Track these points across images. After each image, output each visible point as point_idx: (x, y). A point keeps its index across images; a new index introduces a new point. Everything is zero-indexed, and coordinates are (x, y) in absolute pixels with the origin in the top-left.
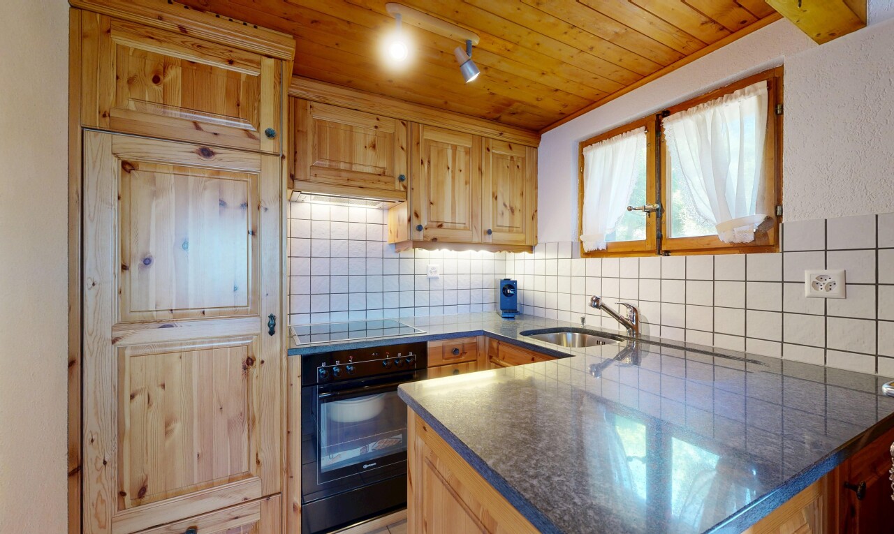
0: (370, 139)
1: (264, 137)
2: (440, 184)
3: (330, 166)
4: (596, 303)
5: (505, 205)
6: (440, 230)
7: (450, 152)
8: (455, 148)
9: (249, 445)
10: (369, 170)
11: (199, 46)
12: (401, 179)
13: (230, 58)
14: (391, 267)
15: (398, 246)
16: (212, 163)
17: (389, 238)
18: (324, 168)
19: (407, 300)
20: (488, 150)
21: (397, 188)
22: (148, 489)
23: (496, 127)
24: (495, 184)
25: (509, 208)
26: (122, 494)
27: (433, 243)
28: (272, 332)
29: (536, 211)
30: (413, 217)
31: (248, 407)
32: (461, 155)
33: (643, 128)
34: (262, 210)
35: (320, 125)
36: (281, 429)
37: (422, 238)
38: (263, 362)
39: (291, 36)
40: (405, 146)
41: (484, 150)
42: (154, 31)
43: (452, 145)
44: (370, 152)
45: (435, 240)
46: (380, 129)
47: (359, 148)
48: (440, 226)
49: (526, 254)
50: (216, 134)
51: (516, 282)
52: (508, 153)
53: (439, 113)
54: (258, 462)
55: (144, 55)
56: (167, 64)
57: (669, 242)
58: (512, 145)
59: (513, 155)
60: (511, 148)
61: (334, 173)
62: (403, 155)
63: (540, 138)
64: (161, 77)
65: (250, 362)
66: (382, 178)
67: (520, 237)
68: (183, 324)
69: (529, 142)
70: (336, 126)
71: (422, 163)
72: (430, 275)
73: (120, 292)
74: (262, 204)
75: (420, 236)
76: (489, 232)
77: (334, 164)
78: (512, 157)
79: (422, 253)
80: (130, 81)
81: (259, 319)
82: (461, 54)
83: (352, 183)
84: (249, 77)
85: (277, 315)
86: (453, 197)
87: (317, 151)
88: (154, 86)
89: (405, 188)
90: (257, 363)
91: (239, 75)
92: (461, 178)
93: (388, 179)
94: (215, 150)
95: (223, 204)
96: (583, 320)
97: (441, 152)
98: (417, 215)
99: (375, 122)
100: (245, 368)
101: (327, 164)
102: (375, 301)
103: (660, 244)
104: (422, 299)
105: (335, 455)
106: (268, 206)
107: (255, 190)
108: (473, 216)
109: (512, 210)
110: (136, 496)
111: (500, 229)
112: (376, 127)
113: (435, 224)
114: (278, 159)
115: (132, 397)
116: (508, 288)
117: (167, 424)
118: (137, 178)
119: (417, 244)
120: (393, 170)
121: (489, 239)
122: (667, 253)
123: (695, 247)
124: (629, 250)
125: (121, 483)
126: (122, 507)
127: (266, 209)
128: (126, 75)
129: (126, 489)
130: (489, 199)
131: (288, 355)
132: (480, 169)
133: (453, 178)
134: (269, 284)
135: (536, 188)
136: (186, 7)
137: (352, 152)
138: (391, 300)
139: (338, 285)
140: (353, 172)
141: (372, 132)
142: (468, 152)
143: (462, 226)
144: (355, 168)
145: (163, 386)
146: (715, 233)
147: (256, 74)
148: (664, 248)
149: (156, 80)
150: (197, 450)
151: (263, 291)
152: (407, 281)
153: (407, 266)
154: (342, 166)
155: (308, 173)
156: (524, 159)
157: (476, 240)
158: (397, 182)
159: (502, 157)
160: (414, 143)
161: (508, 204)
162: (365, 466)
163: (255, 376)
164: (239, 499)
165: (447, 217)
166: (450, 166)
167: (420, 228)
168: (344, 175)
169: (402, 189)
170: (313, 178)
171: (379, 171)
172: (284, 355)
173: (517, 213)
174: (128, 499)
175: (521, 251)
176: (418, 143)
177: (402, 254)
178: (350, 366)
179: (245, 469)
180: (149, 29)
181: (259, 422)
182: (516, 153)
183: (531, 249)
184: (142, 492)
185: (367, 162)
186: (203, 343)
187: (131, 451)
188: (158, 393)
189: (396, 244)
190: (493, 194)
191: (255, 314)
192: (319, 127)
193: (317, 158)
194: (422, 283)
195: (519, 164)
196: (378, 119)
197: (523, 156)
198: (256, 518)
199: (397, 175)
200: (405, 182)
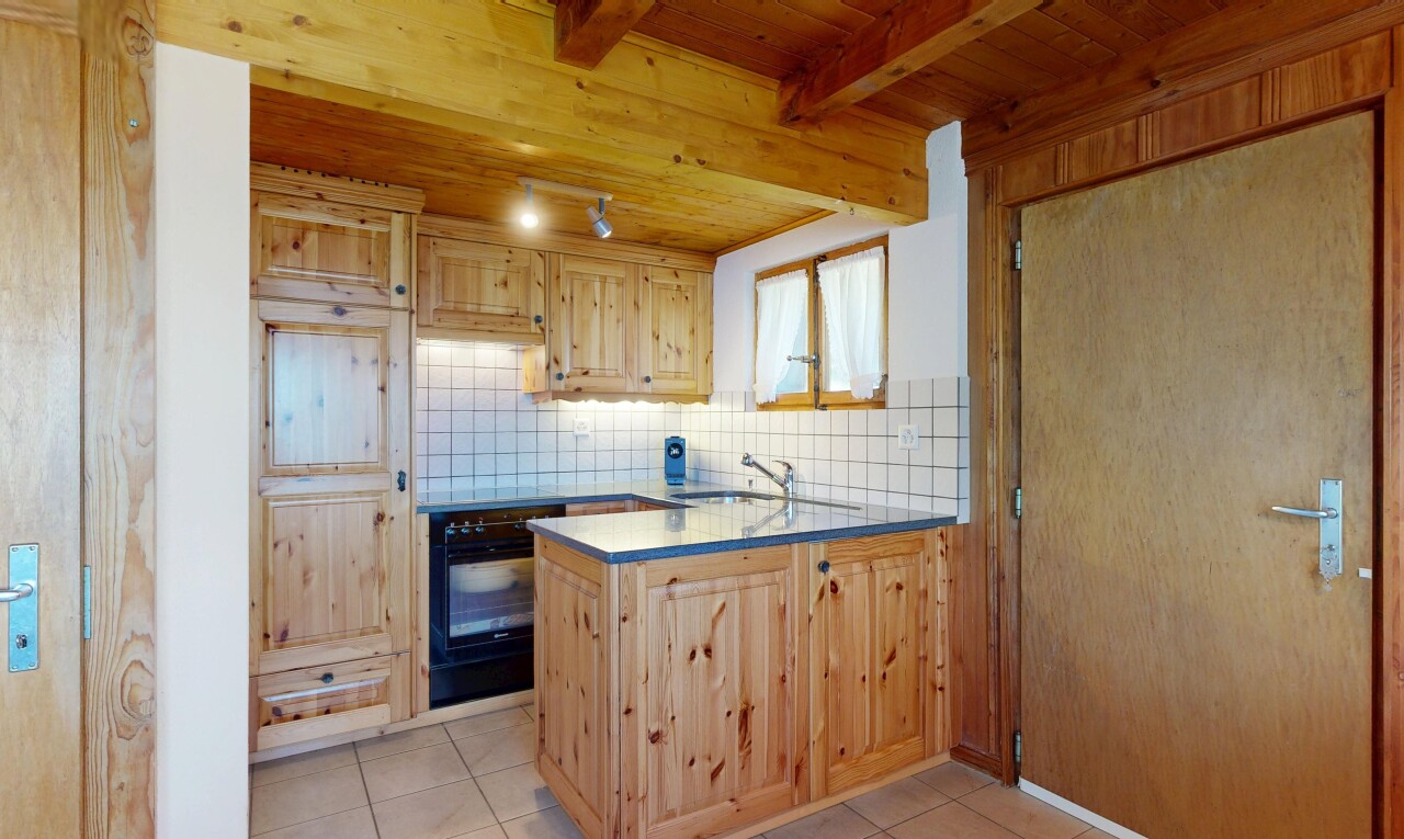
0: (501, 275)
1: (394, 294)
2: (585, 324)
3: (455, 308)
4: (748, 461)
5: (669, 345)
6: (585, 378)
7: (597, 285)
8: (604, 280)
9: (380, 600)
10: (500, 311)
11: (333, 209)
12: (538, 320)
13: (362, 218)
14: (527, 422)
15: (535, 396)
16: (346, 320)
17: (524, 386)
18: (449, 311)
19: (548, 463)
20: (647, 279)
21: (533, 331)
22: (290, 633)
23: (656, 252)
24: (656, 320)
25: (674, 349)
26: (266, 636)
27: (577, 393)
28: (402, 488)
29: (711, 352)
30: (553, 364)
31: (378, 562)
32: (612, 288)
33: (804, 271)
34: (391, 365)
35: (445, 263)
36: (411, 588)
37: (563, 388)
38: (392, 518)
39: (420, 191)
40: (542, 282)
41: (641, 280)
42: (295, 200)
43: (600, 276)
44: (500, 290)
45: (579, 390)
46: (512, 264)
47: (489, 288)
48: (586, 373)
49: (698, 406)
50: (349, 293)
51: (684, 440)
52: (674, 282)
53: (584, 241)
54: (388, 618)
55: (285, 223)
56: (305, 228)
57: (826, 396)
58: (678, 272)
59: (680, 283)
60: (677, 275)
61: (461, 316)
62: (540, 291)
63: (715, 262)
64: (300, 243)
65: (380, 518)
66: (515, 320)
67: (690, 385)
68: (319, 478)
69: (700, 267)
70: (462, 264)
71: (563, 299)
72: (577, 432)
73: (264, 447)
74: (392, 360)
75: (561, 386)
76: (648, 380)
77: (459, 305)
78: (679, 286)
79: (564, 404)
80: (274, 249)
81: (388, 475)
82: (593, 213)
83: (480, 327)
84: (379, 233)
85: (407, 471)
86: (602, 338)
87: (440, 292)
88: (294, 252)
89: (543, 330)
90: (386, 519)
91: (369, 232)
92: (611, 315)
93: (523, 320)
94: (347, 309)
95: (355, 361)
96: (750, 482)
97: (586, 286)
98: (557, 362)
99: (507, 256)
100: (376, 524)
101: (451, 306)
102: (506, 465)
103: (818, 399)
104: (568, 462)
105: (463, 625)
106: (397, 362)
107: (384, 346)
108: (627, 360)
109: (679, 352)
110: (278, 638)
111: (663, 375)
112: (508, 261)
113: (579, 371)
114: (407, 313)
115: (276, 545)
116: (675, 448)
117: (305, 574)
118: (281, 339)
119: (557, 395)
120: (528, 310)
121: (647, 388)
122: (824, 407)
123: (842, 402)
124: (795, 403)
125: (265, 626)
126: (266, 648)
127: (395, 365)
128: (270, 243)
129: (270, 633)
130: (648, 340)
131: (418, 513)
132: (636, 304)
133: (602, 316)
134: (398, 440)
135: (712, 323)
136: (323, 176)
137: (479, 292)
138: (527, 463)
139: (462, 444)
140: (482, 314)
141: (503, 266)
142: (620, 283)
143: (614, 372)
144: (485, 309)
145: (302, 537)
146: (847, 388)
147: (385, 230)
148: (821, 402)
149: (296, 246)
150: (332, 600)
151: (393, 447)
152: (547, 440)
153: (548, 421)
154: (469, 308)
155: (431, 318)
156: (695, 288)
157: (630, 389)
158: (533, 323)
159: (666, 287)
160: (553, 277)
161: (673, 345)
162: (496, 636)
163: (384, 532)
164: (370, 652)
165: (593, 363)
166: (598, 302)
167: (560, 376)
168: (472, 318)
169: (539, 331)
170: (436, 324)
171: (513, 311)
172: (414, 512)
173: (685, 355)
174: (271, 640)
175: (693, 402)
176: (558, 277)
177: (542, 406)
178: (481, 527)
179: (376, 623)
180: (290, 198)
181: (389, 579)
182: (684, 280)
183: (706, 399)
184: (284, 635)
185: (496, 301)
186: (336, 497)
187: (274, 597)
188: (297, 544)
189: (533, 394)
190: (654, 334)
191: (385, 470)
192: (443, 265)
193: (441, 300)
194: (566, 442)
195: (688, 295)
196: (510, 252)
197: (693, 284)
198: (387, 673)
199: (533, 315)
200: (542, 324)
